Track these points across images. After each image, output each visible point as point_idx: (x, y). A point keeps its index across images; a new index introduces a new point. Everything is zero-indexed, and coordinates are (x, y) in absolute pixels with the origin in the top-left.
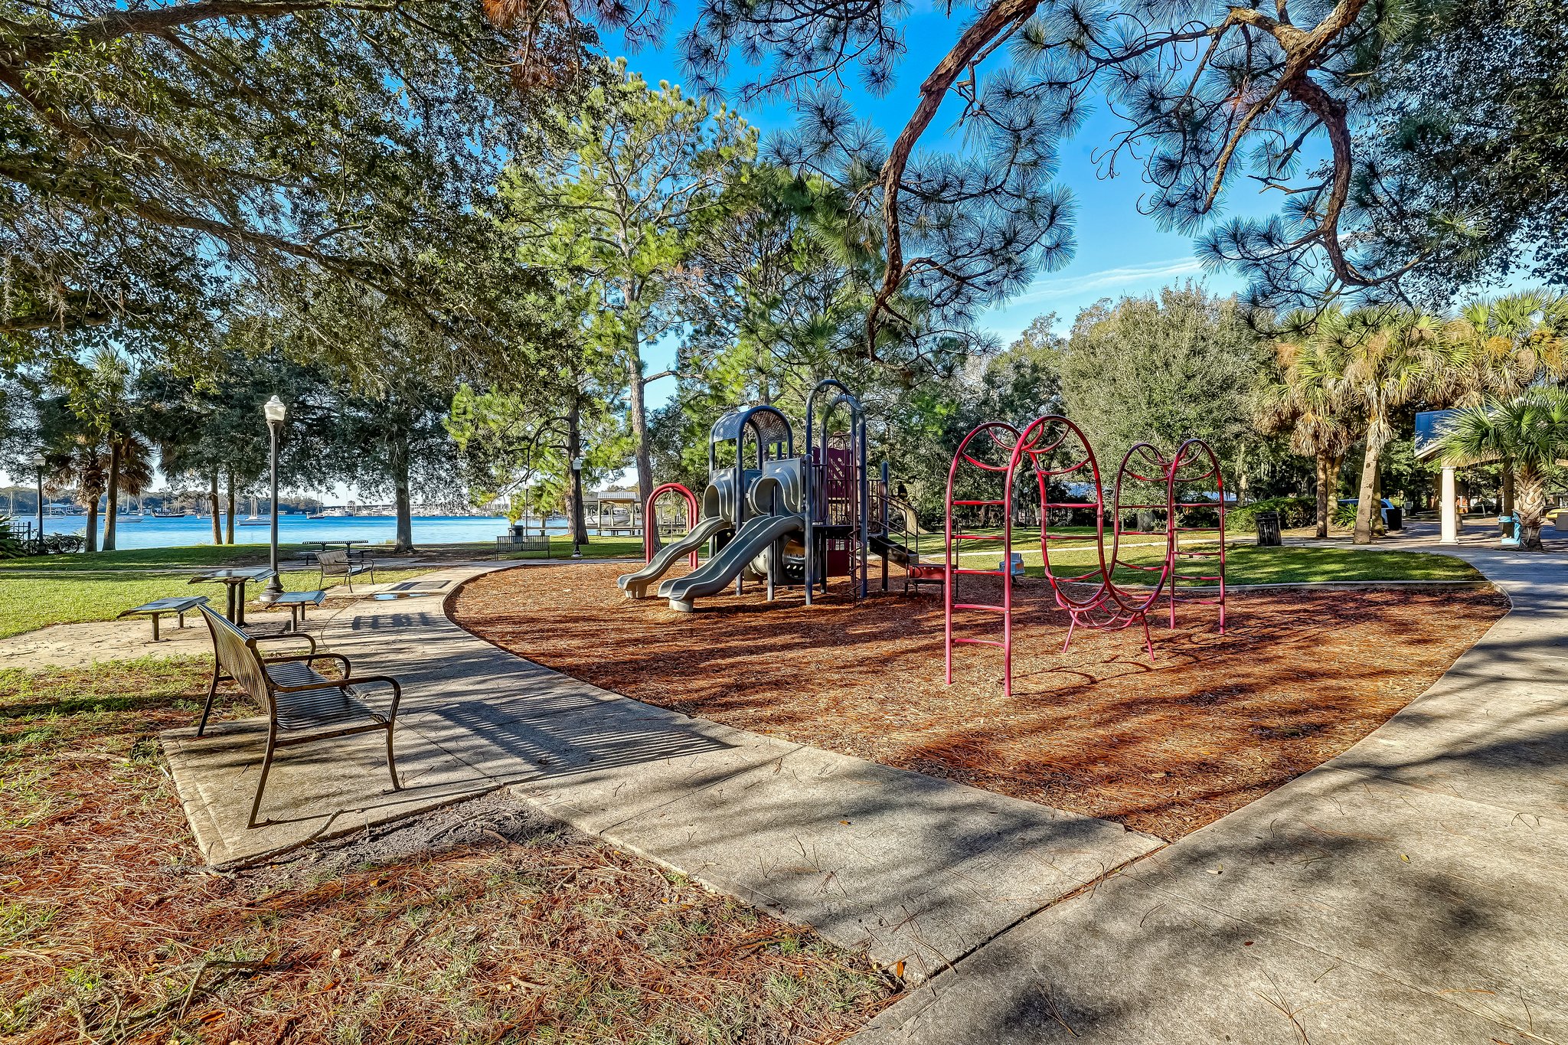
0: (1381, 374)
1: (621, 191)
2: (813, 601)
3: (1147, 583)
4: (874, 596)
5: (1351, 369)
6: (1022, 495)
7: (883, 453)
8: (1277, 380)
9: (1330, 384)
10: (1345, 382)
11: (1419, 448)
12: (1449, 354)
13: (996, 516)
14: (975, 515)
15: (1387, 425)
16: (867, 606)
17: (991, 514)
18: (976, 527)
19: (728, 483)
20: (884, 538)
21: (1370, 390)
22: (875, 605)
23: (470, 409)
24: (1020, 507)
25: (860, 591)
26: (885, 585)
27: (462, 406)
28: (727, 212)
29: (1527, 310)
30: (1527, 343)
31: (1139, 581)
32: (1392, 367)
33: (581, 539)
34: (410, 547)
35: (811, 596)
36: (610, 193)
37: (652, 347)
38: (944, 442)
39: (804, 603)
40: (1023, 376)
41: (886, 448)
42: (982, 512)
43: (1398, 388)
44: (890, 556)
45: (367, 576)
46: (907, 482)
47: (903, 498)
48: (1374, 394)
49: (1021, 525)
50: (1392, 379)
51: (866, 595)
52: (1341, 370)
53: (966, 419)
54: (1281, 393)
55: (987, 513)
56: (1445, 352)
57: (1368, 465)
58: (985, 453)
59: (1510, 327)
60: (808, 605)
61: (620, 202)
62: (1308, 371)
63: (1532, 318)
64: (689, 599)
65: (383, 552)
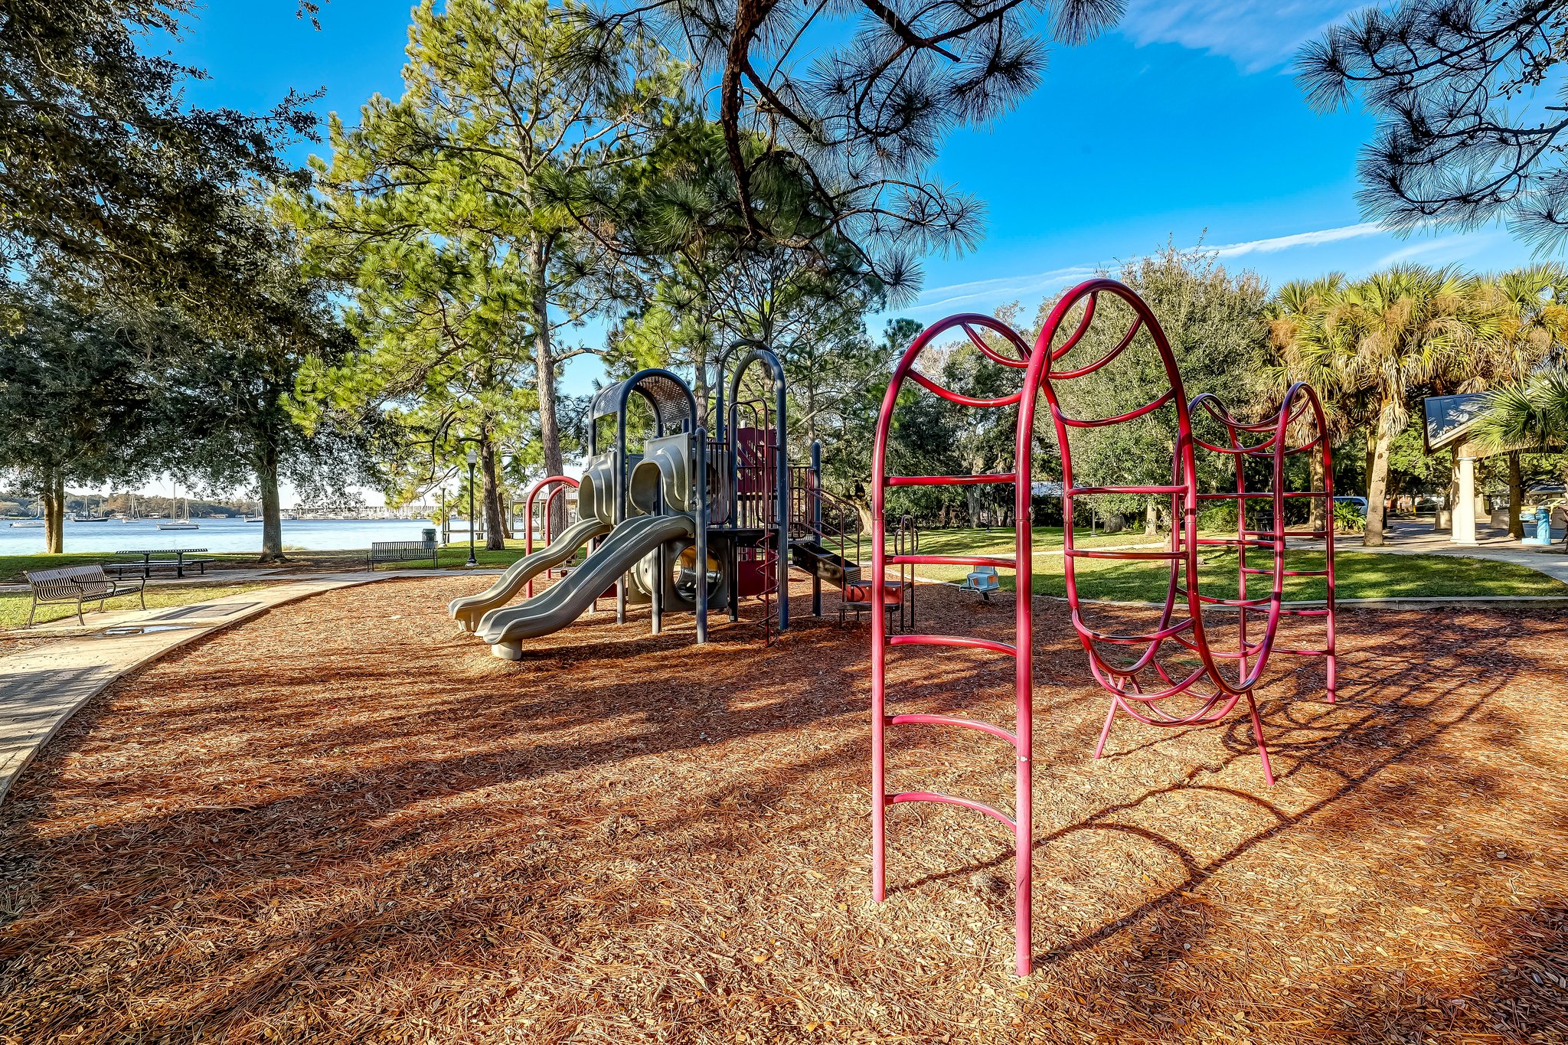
0: (1400, 350)
1: (525, 137)
2: (708, 637)
3: (1152, 600)
4: (800, 625)
5: (1366, 345)
6: (984, 494)
7: (839, 450)
8: (1270, 361)
9: (1340, 363)
10: (1359, 359)
11: (1434, 436)
12: (1476, 326)
13: (957, 516)
14: (935, 516)
15: (1402, 409)
16: (784, 646)
17: (952, 514)
18: (937, 528)
19: (606, 472)
20: (814, 547)
21: (1388, 369)
22: (797, 642)
23: (320, 385)
24: (982, 507)
25: (779, 619)
26: (817, 609)
27: (310, 381)
28: (655, 171)
29: (1537, 286)
30: (1539, 323)
31: (1140, 597)
32: (1412, 341)
33: (496, 545)
34: (279, 556)
35: (705, 627)
36: (512, 138)
37: (579, 328)
38: (902, 437)
39: (695, 642)
40: (985, 367)
41: (841, 444)
42: (943, 513)
43: (1419, 365)
44: (821, 573)
45: (135, 598)
46: (864, 480)
47: (860, 498)
48: (1394, 372)
49: (983, 525)
50: (1414, 356)
51: (786, 625)
52: (1352, 347)
53: (927, 414)
54: (1276, 377)
55: (947, 513)
56: (1474, 322)
57: (1380, 456)
58: (945, 450)
59: (1519, 305)
60: (701, 645)
61: (524, 150)
62: (1313, 348)
63: (1539, 295)
64: (512, 639)
65: (246, 561)
